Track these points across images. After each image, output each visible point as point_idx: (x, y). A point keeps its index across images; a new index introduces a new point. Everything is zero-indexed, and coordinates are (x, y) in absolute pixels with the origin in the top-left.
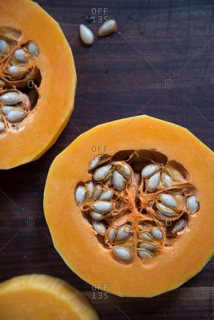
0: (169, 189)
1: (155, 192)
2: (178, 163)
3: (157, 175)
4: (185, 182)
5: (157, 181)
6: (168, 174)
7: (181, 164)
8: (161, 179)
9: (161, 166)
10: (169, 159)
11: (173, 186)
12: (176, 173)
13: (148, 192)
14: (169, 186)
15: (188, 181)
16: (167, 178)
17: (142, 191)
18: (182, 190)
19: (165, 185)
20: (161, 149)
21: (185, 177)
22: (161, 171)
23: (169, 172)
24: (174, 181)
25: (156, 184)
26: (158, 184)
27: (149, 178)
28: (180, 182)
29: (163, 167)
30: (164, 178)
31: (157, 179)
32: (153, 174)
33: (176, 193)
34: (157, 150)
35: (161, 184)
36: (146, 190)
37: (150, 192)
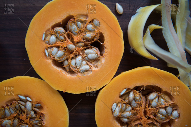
0: (164, 106)
2: (168, 92)
3: (157, 99)
4: (172, 102)
6: (162, 98)
8: (159, 101)
10: (163, 90)
12: (167, 98)
13: (151, 107)
14: (163, 104)
15: (173, 102)
16: (162, 100)
17: (148, 107)
19: (161, 104)
20: (159, 85)
21: (171, 100)
22: (159, 96)
24: (165, 102)
26: (157, 104)
28: (169, 103)
29: (160, 94)
31: (157, 101)
32: (155, 98)
34: (157, 86)
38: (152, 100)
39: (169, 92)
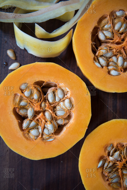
0: (112, 25)
1: (113, 33)
3: (105, 32)
4: (108, 17)
5: (108, 32)
6: (104, 26)
7: (99, 18)
8: (107, 30)
9: (99, 30)
10: (97, 25)
11: (111, 24)
12: (104, 22)
13: (113, 37)
14: (110, 26)
15: (108, 15)
16: (106, 27)
17: (113, 40)
18: (112, 19)
19: (110, 28)
20: (91, 30)
21: (106, 18)
22: (102, 30)
23: (103, 25)
24: (108, 23)
25: (110, 33)
26: (109, 31)
27: (106, 37)
28: (109, 20)
30: (106, 28)
31: (107, 32)
32: (104, 34)
33: (114, 22)
34: (92, 31)
35: (110, 30)
36: (112, 38)
37: (114, 36)
38: (106, 36)
39: (98, 20)
